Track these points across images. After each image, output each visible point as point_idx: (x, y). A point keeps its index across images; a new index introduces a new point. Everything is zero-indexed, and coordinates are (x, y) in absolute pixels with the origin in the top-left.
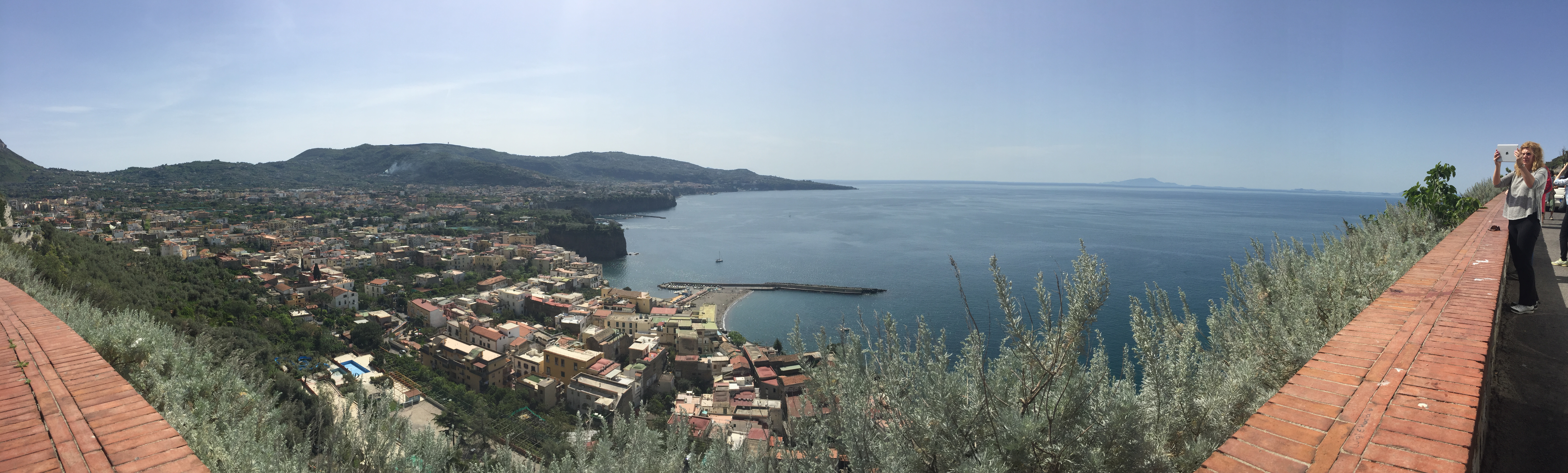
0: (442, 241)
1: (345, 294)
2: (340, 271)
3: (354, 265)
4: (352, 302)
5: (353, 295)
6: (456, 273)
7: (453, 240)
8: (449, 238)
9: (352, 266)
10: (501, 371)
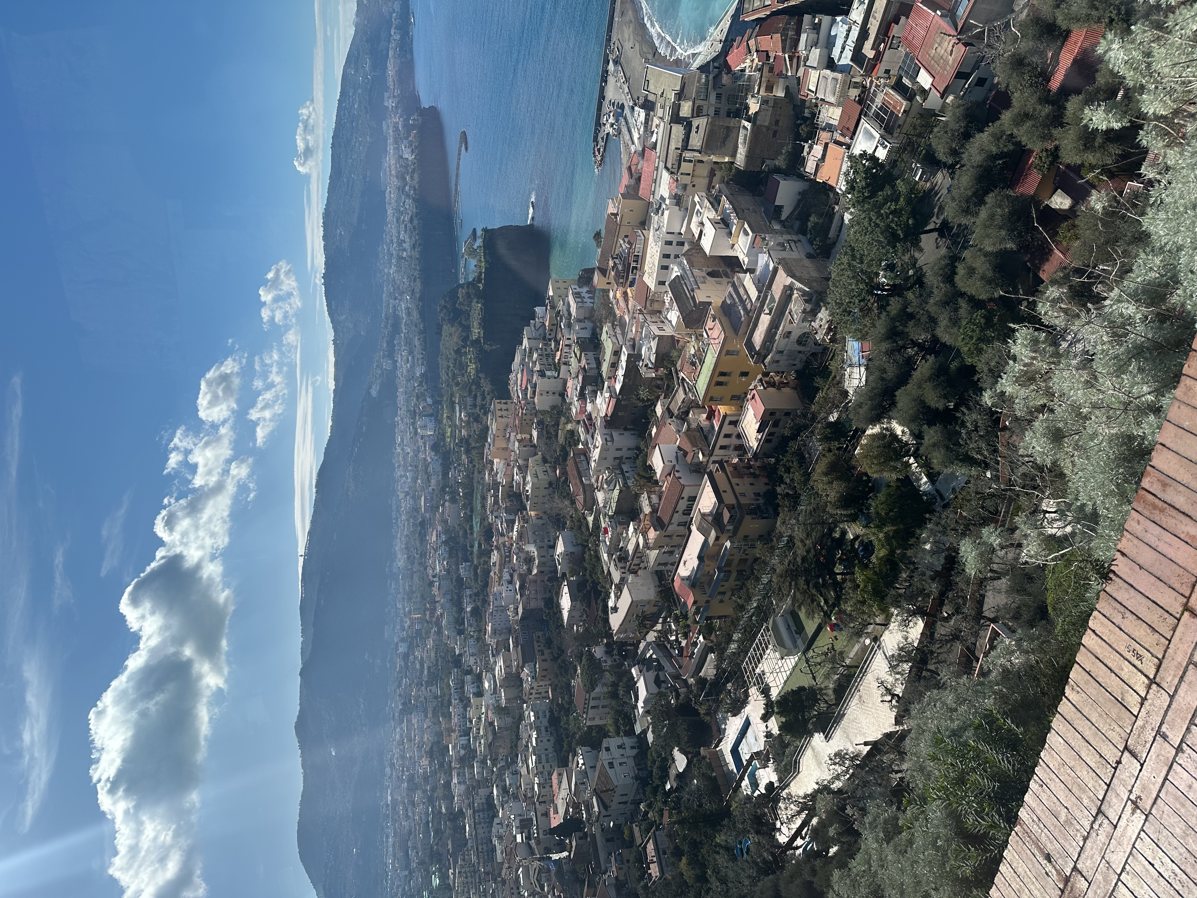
0: (501, 571)
1: (607, 767)
2: (560, 775)
3: (550, 746)
4: (621, 751)
5: (608, 749)
6: (560, 548)
7: (498, 548)
8: (495, 557)
9: (551, 750)
10: (734, 481)
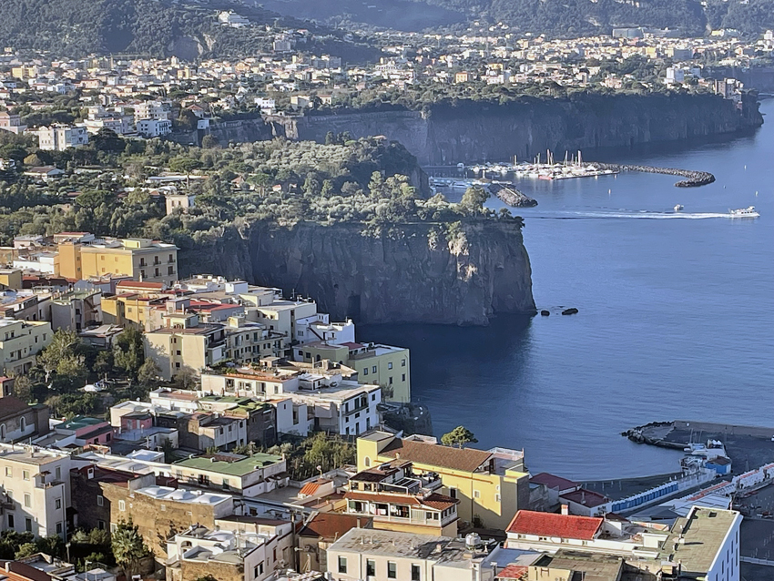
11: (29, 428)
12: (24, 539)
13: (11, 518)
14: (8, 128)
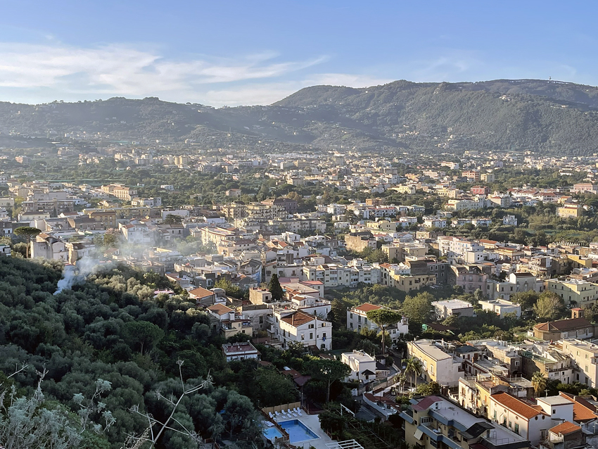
3: (343, 282)
5: (324, 326)
11: (590, 335)
12: (584, 387)
13: (578, 375)
14: (591, 191)
